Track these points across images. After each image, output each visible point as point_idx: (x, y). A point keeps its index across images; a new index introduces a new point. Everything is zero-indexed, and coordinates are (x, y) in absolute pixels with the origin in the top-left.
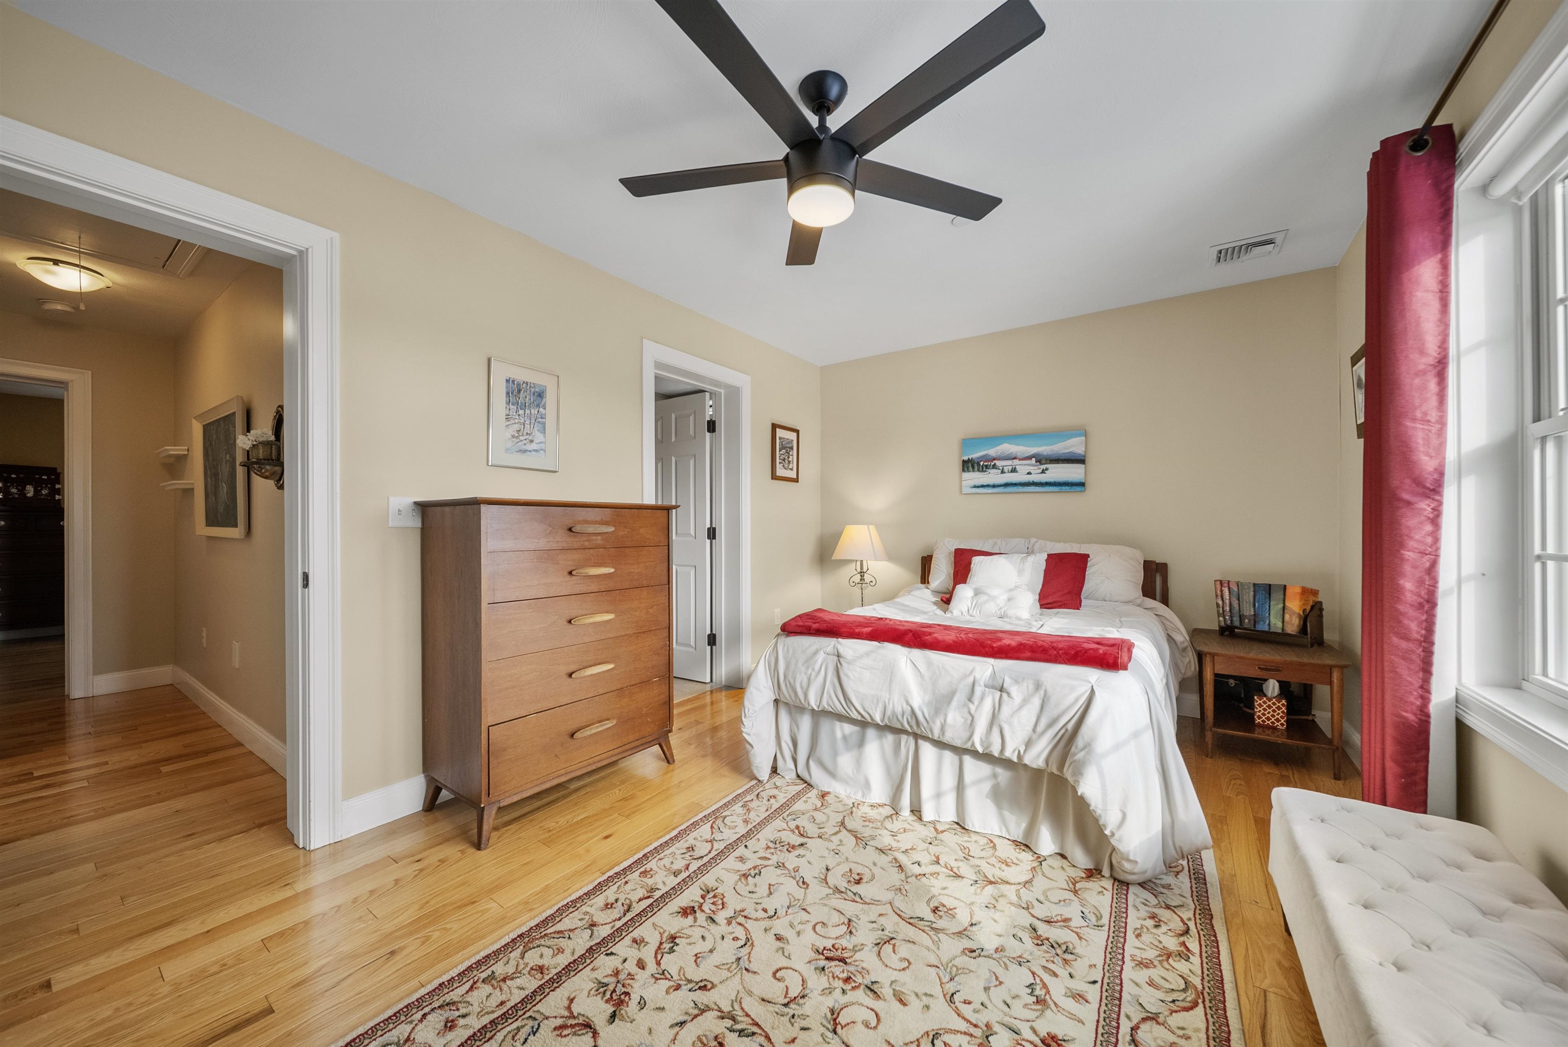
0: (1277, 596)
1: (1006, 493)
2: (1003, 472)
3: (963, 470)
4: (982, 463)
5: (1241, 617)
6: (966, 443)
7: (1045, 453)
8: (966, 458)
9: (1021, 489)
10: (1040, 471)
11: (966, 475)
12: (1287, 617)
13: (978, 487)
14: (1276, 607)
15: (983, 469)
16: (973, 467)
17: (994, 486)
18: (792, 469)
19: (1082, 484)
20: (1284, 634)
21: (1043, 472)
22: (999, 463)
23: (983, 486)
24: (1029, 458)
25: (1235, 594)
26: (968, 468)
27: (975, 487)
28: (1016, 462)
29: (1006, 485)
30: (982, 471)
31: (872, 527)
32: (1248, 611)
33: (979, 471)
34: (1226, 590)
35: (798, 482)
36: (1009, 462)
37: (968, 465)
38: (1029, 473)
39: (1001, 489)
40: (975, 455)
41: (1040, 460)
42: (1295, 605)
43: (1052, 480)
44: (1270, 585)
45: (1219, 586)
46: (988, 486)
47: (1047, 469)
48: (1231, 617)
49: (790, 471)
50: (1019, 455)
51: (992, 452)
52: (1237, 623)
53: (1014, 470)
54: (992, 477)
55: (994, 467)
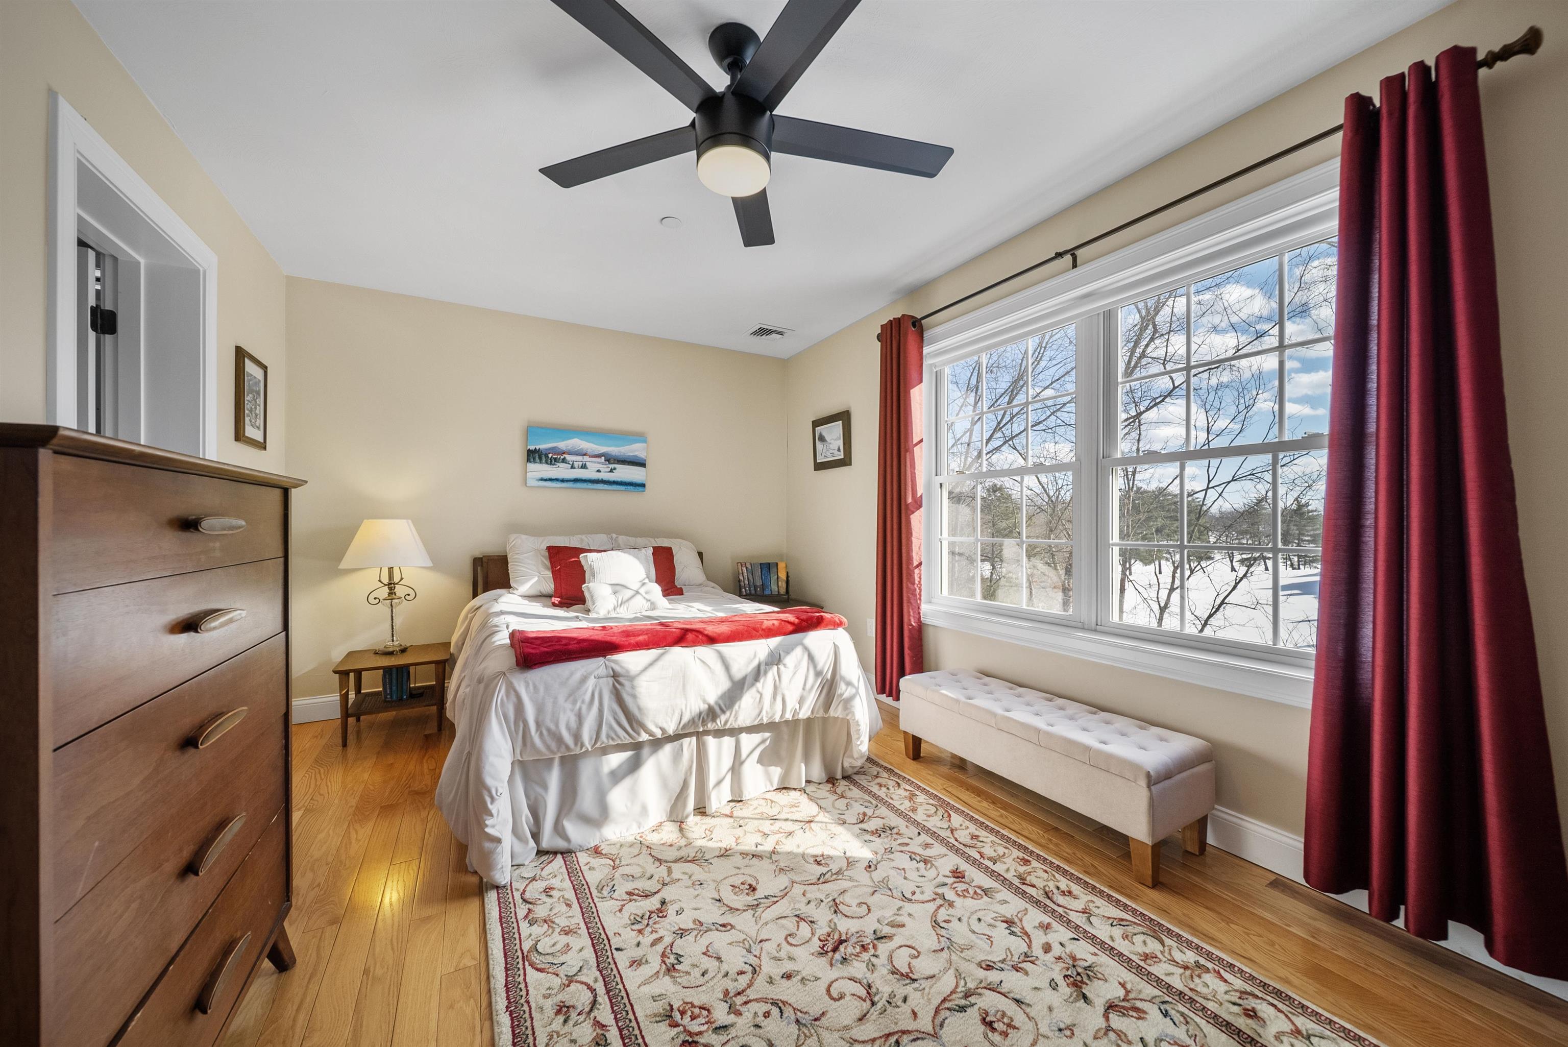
0: (773, 570)
1: (573, 488)
2: (573, 467)
3: (528, 460)
4: (550, 456)
5: (755, 587)
6: (531, 430)
7: (614, 454)
8: (532, 448)
9: (590, 486)
10: (609, 470)
11: (531, 466)
12: (780, 583)
13: (546, 480)
14: (774, 578)
15: (552, 462)
16: (540, 458)
17: (563, 481)
18: (258, 428)
19: (643, 485)
20: (779, 594)
21: (611, 471)
22: (569, 458)
23: (551, 480)
24: (599, 456)
25: (750, 571)
26: (534, 459)
27: (542, 480)
28: (586, 458)
29: (576, 480)
30: (551, 464)
31: (410, 521)
32: (759, 583)
33: (547, 463)
34: (744, 569)
35: (265, 448)
36: (579, 458)
37: (533, 455)
38: (599, 471)
39: (570, 485)
40: (543, 446)
41: (610, 459)
42: (783, 576)
43: (619, 480)
44: (769, 564)
45: (740, 567)
46: (557, 480)
47: (615, 469)
48: (749, 588)
49: (256, 431)
50: (589, 452)
51: (562, 445)
52: (753, 592)
53: (584, 467)
54: (561, 471)
55: (564, 461)
